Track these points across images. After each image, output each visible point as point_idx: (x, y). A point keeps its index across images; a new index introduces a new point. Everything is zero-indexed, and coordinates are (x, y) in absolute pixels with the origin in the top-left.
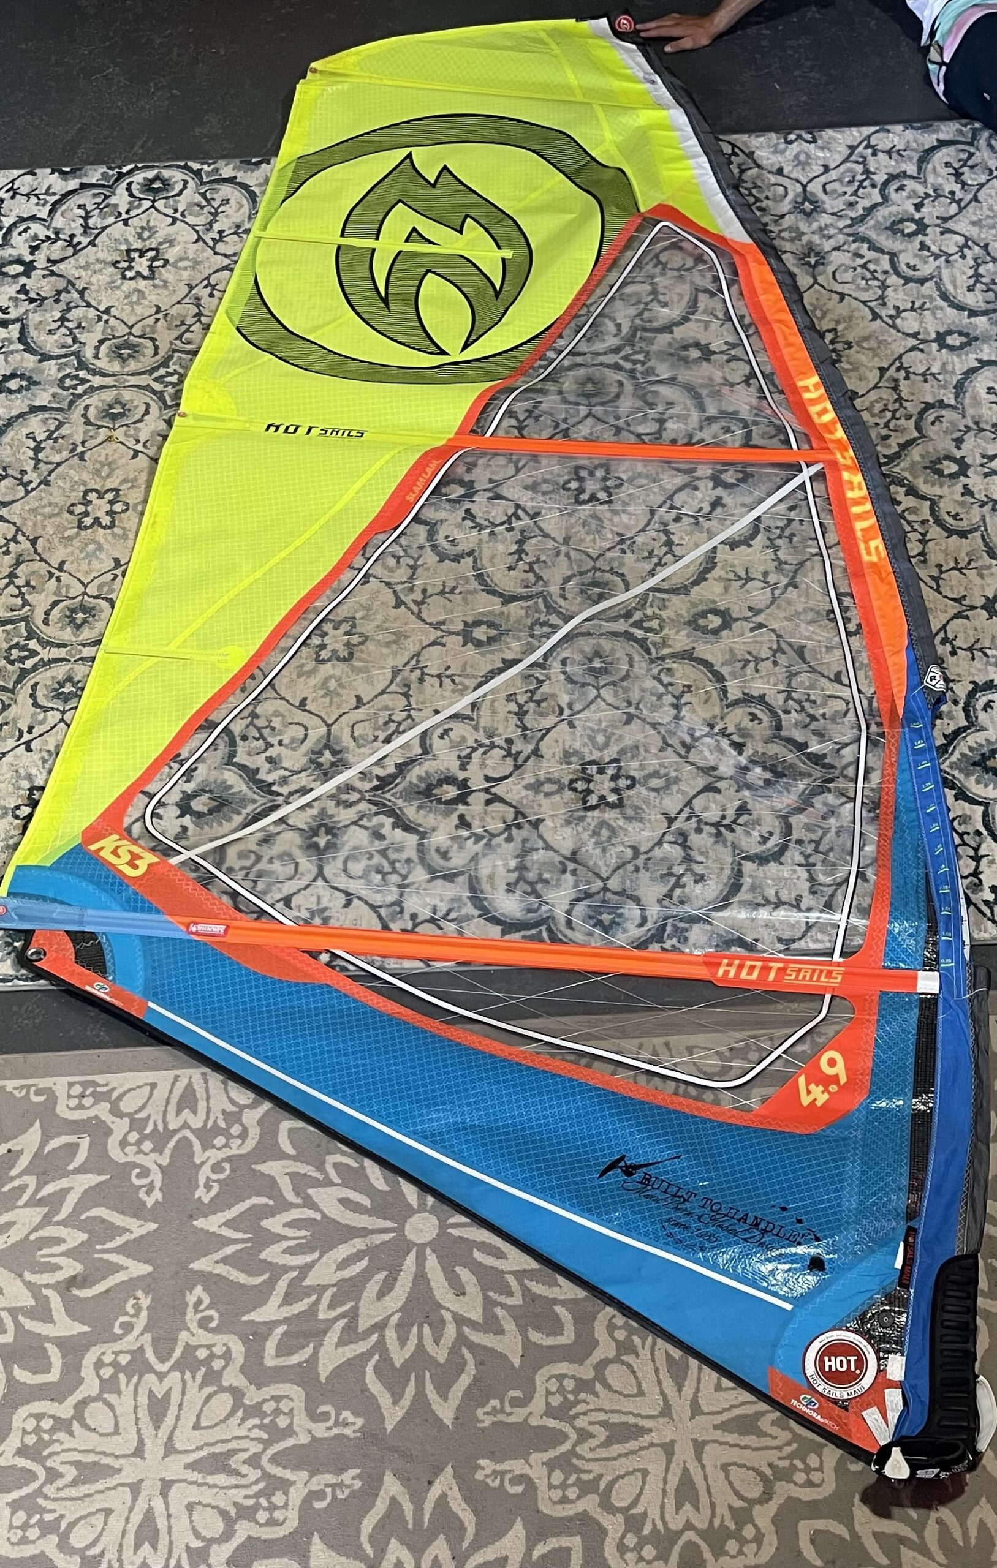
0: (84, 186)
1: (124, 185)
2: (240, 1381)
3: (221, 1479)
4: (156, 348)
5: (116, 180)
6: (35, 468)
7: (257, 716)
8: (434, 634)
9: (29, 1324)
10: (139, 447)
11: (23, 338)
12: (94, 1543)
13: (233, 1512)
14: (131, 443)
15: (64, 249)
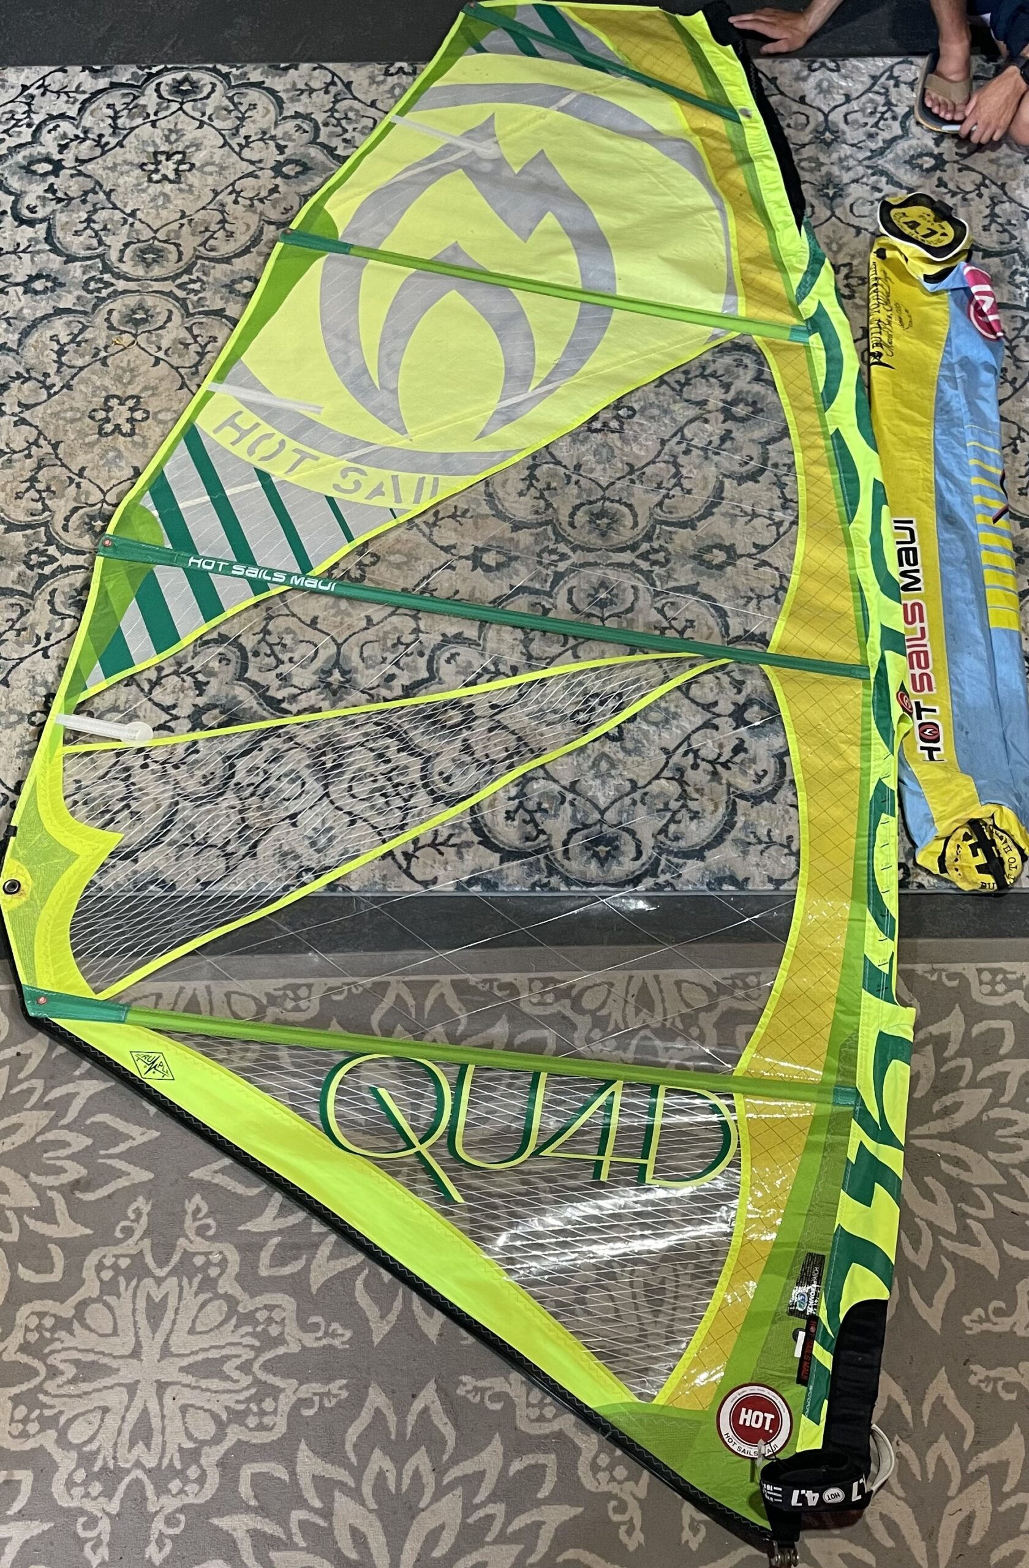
0: (114, 85)
1: (153, 86)
2: (236, 1290)
3: (215, 1384)
4: (180, 254)
5: (146, 81)
6: (58, 371)
7: (269, 633)
8: (444, 557)
9: (33, 1225)
10: (161, 354)
11: (49, 238)
12: (91, 1439)
13: (224, 1416)
14: (152, 349)
15: (91, 148)
